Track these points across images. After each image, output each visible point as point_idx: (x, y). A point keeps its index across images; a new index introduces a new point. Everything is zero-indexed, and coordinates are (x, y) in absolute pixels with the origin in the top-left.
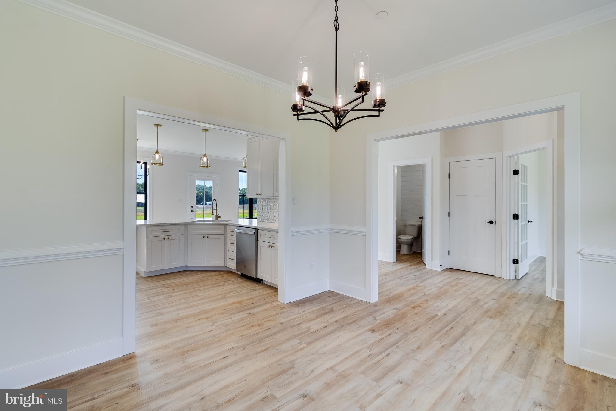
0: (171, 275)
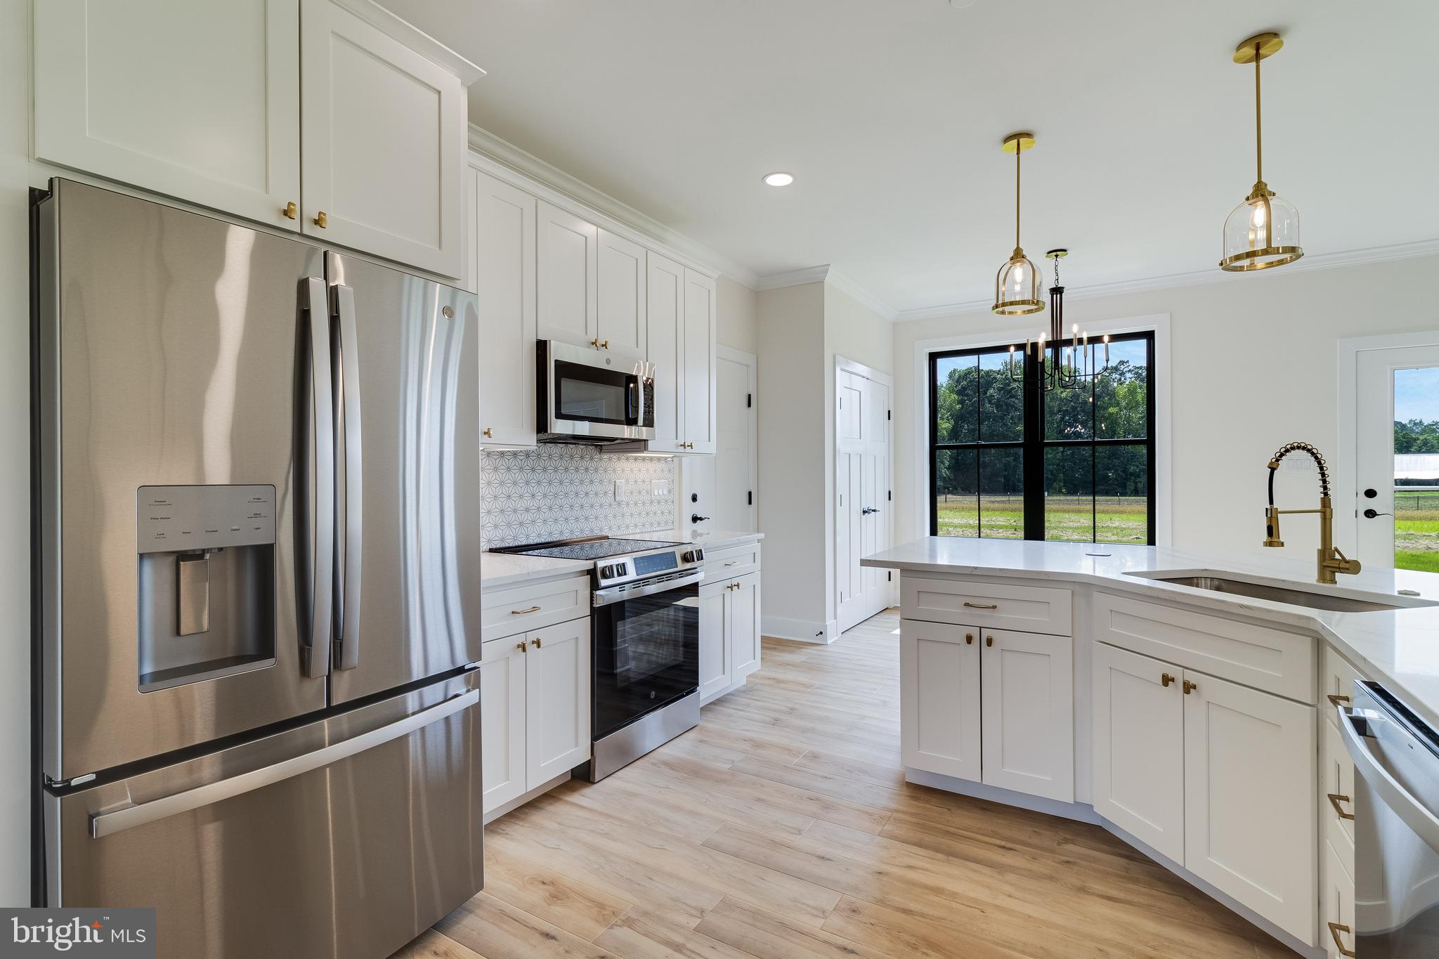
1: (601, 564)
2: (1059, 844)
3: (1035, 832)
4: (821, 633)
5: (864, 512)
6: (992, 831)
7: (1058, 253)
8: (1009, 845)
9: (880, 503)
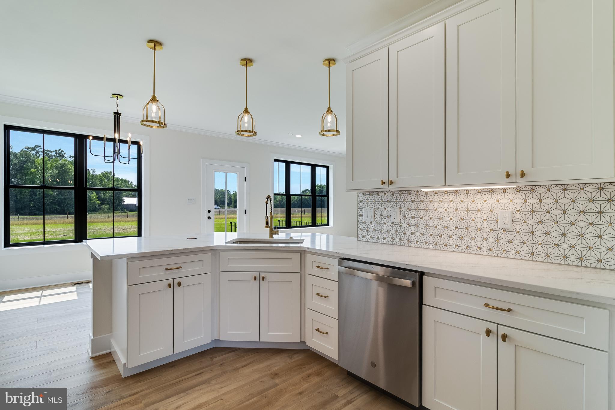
2: (212, 361)
3: (200, 362)
6: (186, 372)
7: (118, 96)
8: (198, 372)
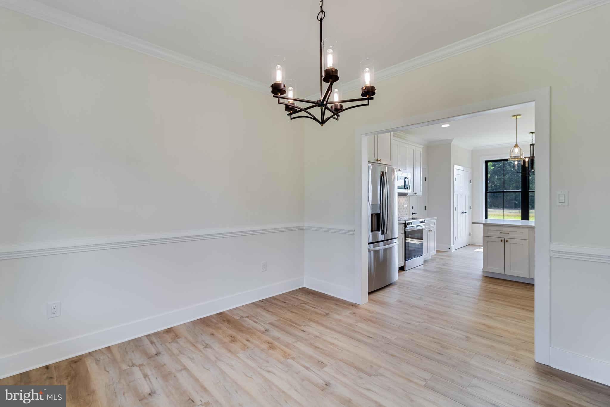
0: (503, 282)
1: (407, 222)
4: (449, 248)
5: (462, 213)
7: (533, 133)
9: (467, 210)
